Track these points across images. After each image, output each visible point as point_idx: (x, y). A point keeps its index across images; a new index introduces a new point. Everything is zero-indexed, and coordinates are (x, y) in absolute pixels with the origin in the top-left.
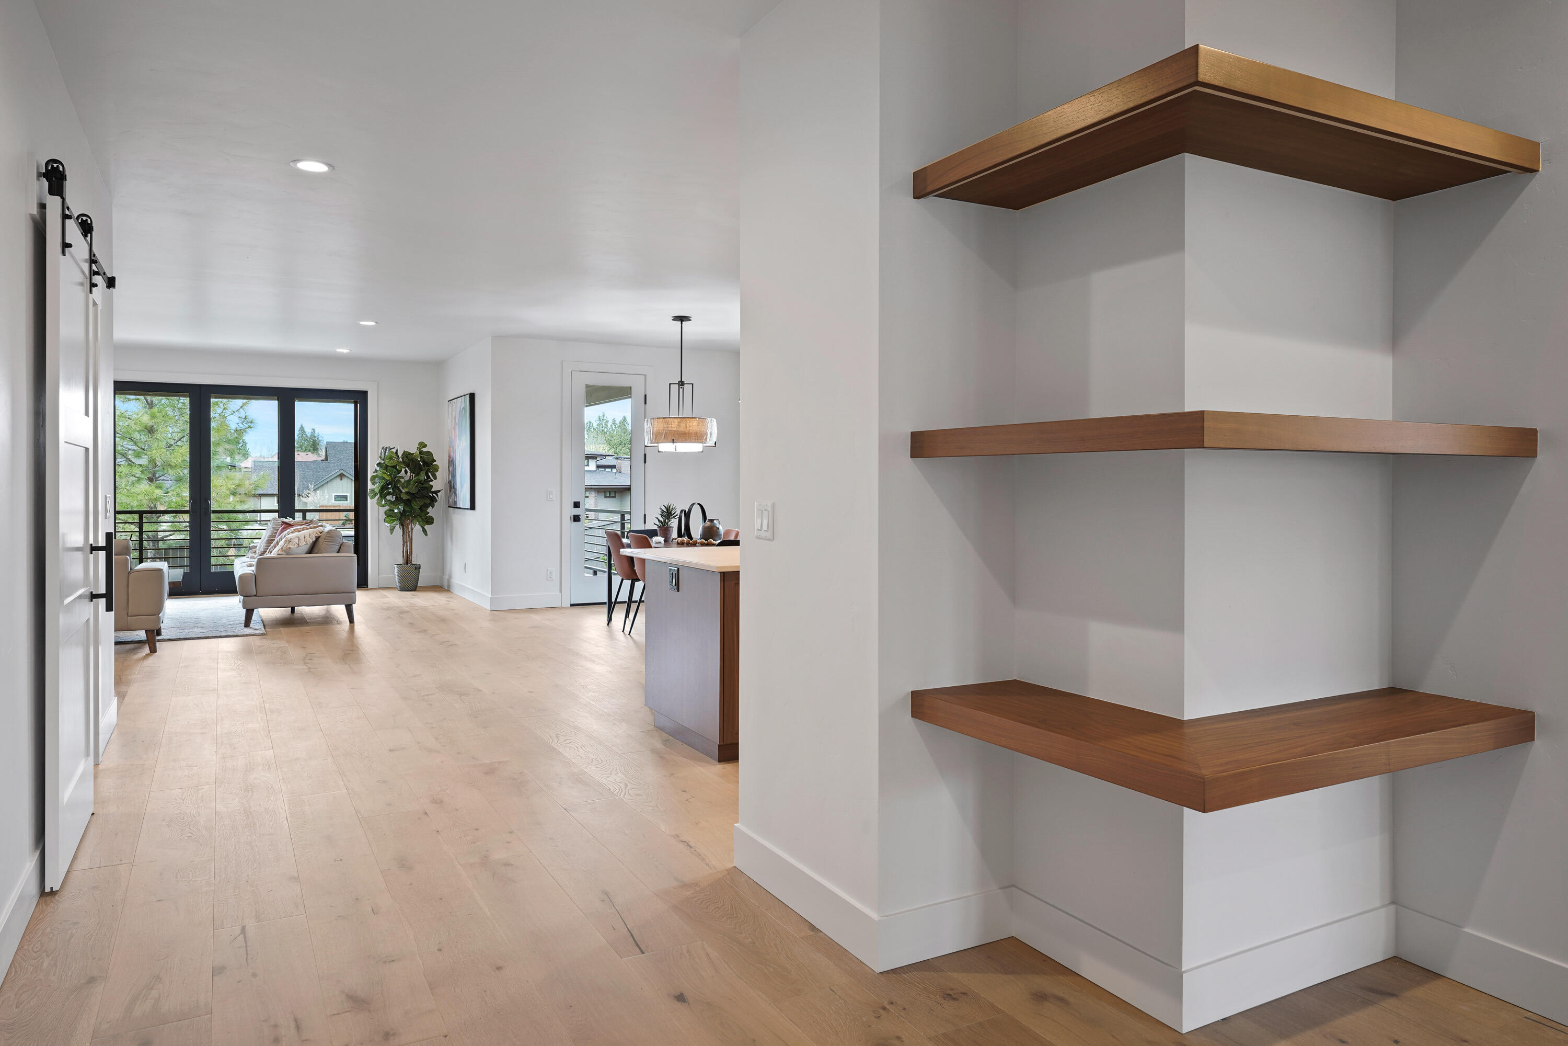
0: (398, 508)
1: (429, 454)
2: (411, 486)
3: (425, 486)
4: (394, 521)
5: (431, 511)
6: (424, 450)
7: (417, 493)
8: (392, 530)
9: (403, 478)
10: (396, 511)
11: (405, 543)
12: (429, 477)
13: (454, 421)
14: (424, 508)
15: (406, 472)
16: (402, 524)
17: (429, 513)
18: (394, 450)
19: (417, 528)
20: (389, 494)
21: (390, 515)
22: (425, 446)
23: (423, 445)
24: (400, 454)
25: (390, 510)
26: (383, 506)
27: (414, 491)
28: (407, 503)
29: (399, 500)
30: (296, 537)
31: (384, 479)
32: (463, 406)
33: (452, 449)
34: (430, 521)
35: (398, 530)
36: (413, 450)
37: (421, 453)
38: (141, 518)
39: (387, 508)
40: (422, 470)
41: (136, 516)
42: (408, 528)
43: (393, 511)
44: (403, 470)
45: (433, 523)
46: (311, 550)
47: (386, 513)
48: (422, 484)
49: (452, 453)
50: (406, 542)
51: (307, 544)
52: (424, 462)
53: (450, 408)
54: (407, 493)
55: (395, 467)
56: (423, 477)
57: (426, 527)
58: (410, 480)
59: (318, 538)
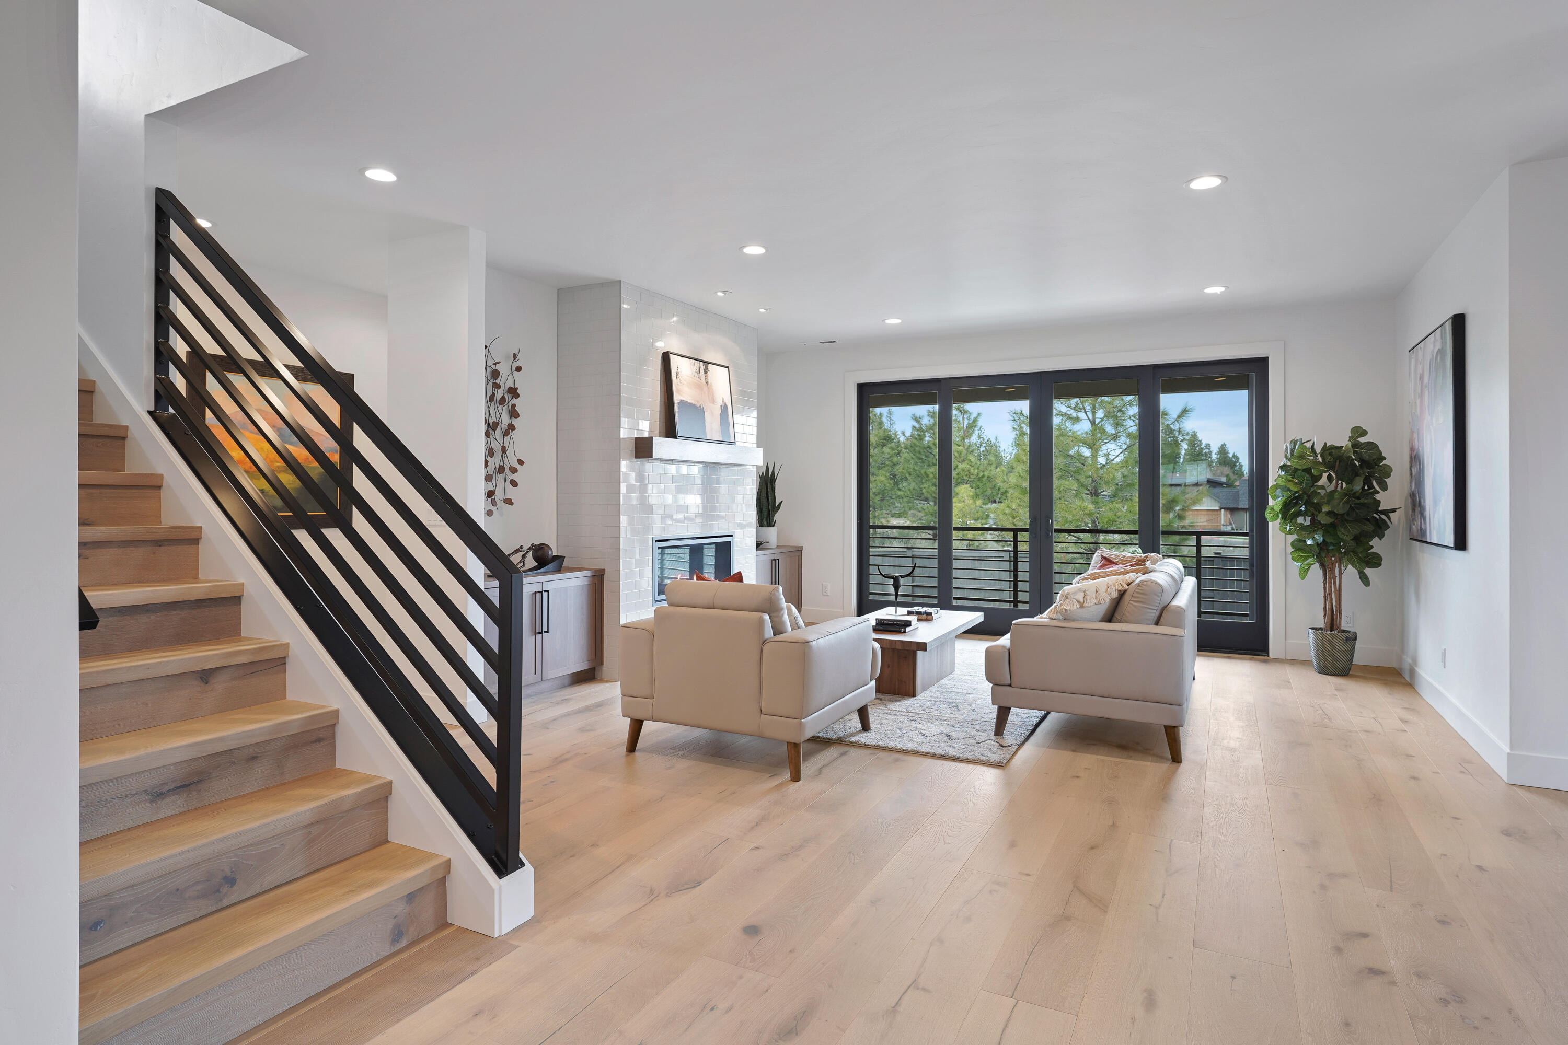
0: (1314, 538)
1: (1372, 446)
2: (1335, 502)
3: (1362, 501)
4: (1306, 558)
5: (1376, 545)
6: (1362, 440)
7: (1348, 514)
8: (1304, 572)
9: (1323, 487)
10: (1309, 542)
11: (1327, 595)
12: (1371, 487)
13: (1419, 383)
14: (1362, 540)
15: (1330, 478)
16: (1323, 565)
17: (1372, 547)
18: (1309, 445)
19: (1350, 573)
20: (1299, 513)
21: (1299, 548)
22: (1364, 433)
23: (1359, 432)
24: (1318, 450)
25: (1299, 541)
26: (1290, 533)
27: (1341, 509)
28: (1329, 530)
29: (1315, 525)
30: (1080, 590)
31: (1289, 490)
32: (1438, 346)
33: (1415, 435)
34: (1375, 561)
35: (1316, 571)
36: (1342, 440)
37: (1356, 445)
38: (1015, 537)
39: (1295, 537)
40: (1357, 475)
41: (1009, 536)
42: (1333, 570)
43: (1305, 542)
44: (1325, 475)
45: (1381, 565)
46: (1110, 617)
47: (1293, 544)
48: (1358, 498)
49: (1416, 441)
50: (1330, 594)
51: (1099, 602)
52: (1362, 461)
53: (1413, 361)
54: (1328, 513)
55: (1308, 471)
56: (1358, 486)
57: (1368, 571)
58: (1335, 491)
59: (1122, 594)
